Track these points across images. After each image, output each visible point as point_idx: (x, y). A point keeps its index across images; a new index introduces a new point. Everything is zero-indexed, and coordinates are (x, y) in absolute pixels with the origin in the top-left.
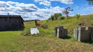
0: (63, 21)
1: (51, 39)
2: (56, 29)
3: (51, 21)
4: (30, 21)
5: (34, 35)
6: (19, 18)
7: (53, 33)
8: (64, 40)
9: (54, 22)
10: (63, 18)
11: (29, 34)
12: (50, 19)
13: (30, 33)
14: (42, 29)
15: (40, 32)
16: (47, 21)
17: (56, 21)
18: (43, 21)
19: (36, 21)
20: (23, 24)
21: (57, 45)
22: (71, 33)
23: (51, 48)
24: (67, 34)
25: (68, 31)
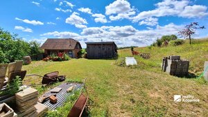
0: (180, 47)
1: (155, 75)
2: (165, 60)
3: (157, 47)
4: (124, 48)
5: (130, 66)
6: (113, 45)
7: (160, 67)
8: (180, 79)
9: (162, 48)
10: (179, 43)
11: (123, 64)
12: (154, 45)
13: (125, 63)
14: (142, 60)
15: (138, 63)
16: (150, 48)
17: (165, 48)
18: (142, 48)
19: (132, 48)
20: (116, 52)
21: (166, 84)
22: (197, 68)
23: (156, 87)
24: (188, 69)
25: (191, 64)
